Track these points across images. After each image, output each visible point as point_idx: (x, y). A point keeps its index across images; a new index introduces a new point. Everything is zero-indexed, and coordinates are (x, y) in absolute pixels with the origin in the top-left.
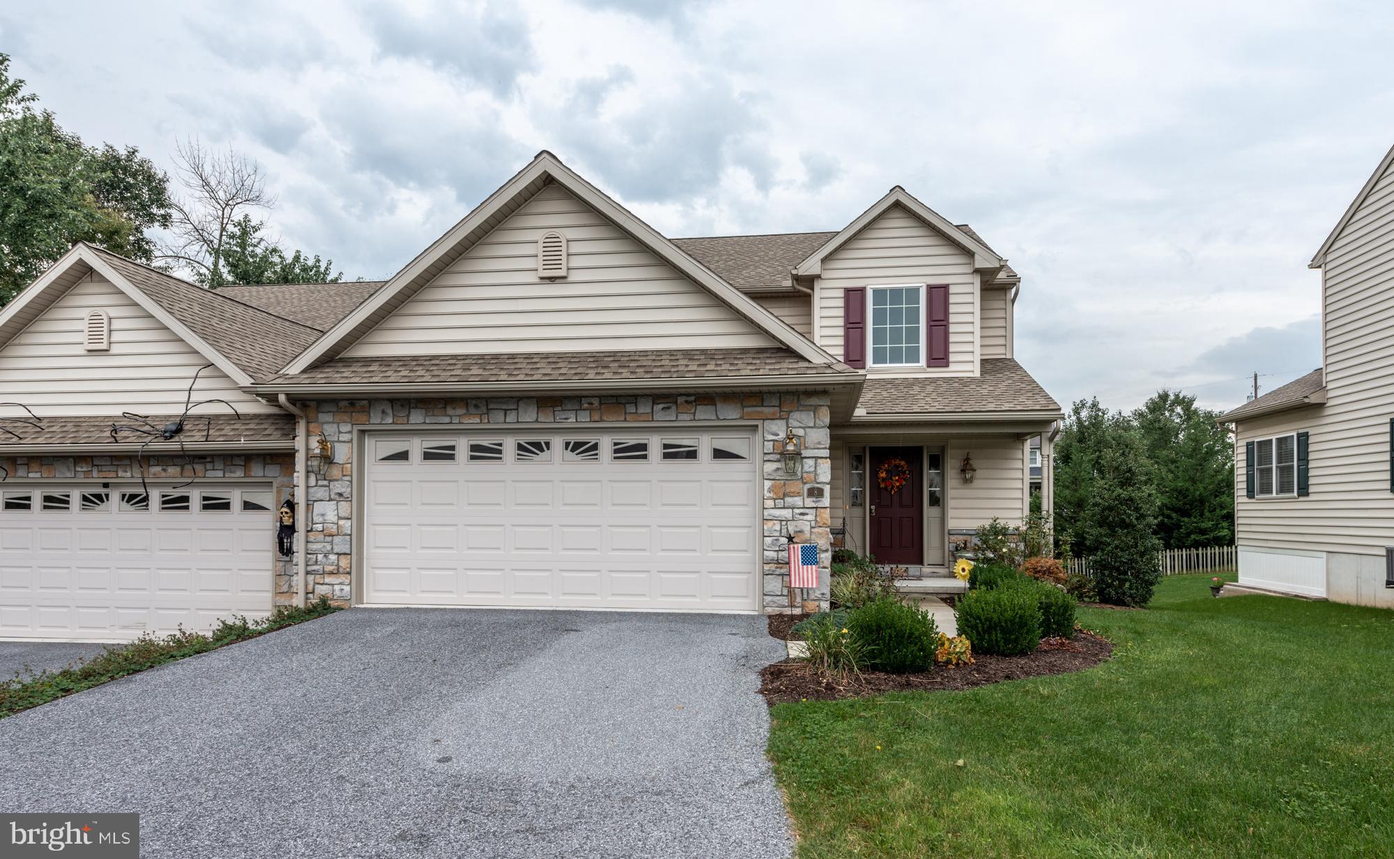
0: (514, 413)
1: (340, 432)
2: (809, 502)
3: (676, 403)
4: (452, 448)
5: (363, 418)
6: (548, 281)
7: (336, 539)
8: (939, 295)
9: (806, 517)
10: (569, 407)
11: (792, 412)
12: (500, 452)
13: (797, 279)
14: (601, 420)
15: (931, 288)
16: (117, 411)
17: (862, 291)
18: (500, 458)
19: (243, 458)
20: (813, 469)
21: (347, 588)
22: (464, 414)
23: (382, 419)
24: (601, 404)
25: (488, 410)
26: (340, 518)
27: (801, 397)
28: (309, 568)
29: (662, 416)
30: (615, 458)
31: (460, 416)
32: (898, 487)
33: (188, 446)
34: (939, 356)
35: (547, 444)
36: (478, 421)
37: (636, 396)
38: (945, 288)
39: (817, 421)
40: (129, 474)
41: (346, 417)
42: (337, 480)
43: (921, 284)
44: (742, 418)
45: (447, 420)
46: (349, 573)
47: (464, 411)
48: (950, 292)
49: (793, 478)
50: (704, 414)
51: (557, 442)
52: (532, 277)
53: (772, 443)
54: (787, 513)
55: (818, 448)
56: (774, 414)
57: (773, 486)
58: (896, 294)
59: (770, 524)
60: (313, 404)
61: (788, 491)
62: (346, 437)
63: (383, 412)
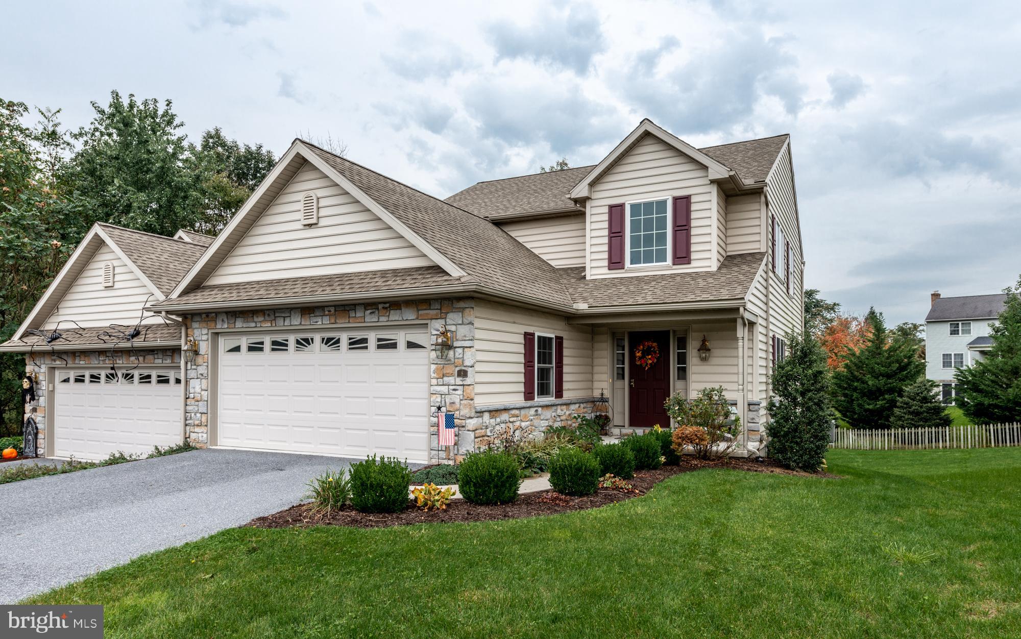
0: (288, 319)
1: (202, 335)
2: (459, 381)
3: (378, 309)
4: (262, 343)
5: (213, 325)
6: (307, 227)
7: (200, 403)
8: (683, 205)
9: (456, 392)
10: (317, 314)
11: (448, 313)
12: (286, 345)
13: (576, 201)
14: (336, 323)
15: (676, 199)
16: (107, 324)
17: (622, 206)
18: (287, 350)
19: (171, 351)
20: (461, 356)
21: (205, 435)
22: (263, 321)
23: (222, 325)
24: (335, 311)
25: (275, 317)
26: (202, 390)
27: (454, 301)
28: (187, 422)
29: (371, 318)
30: (350, 349)
31: (260, 322)
32: (651, 364)
33: (135, 345)
34: (682, 255)
35: (312, 339)
36: (270, 325)
37: (355, 305)
38: (687, 198)
39: (464, 320)
40: (121, 362)
41: (204, 325)
42: (201, 365)
43: (668, 197)
44: (417, 318)
45: (253, 325)
46: (206, 426)
47: (263, 319)
48: (692, 201)
49: (449, 362)
50: (395, 316)
51: (317, 338)
52: (298, 225)
53: (436, 336)
54: (444, 389)
55: (465, 340)
56: (437, 315)
57: (437, 369)
58: (648, 206)
59: (434, 396)
60: (189, 316)
61: (445, 372)
62: (205, 337)
63: (223, 321)
